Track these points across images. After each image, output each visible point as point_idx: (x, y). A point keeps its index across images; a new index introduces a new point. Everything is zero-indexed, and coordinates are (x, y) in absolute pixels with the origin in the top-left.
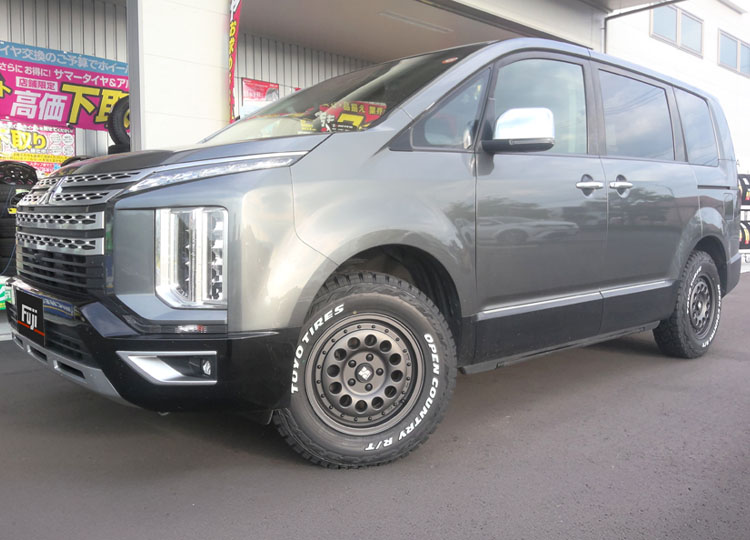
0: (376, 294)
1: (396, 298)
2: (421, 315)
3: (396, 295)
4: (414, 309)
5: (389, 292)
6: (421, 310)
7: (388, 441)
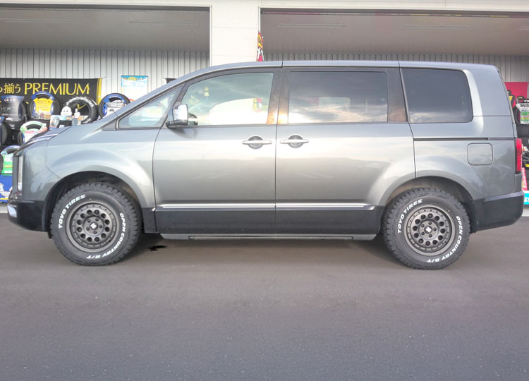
0: (100, 193)
1: (109, 196)
2: (120, 205)
3: (110, 194)
4: (116, 202)
5: (107, 193)
6: (121, 203)
7: (98, 257)
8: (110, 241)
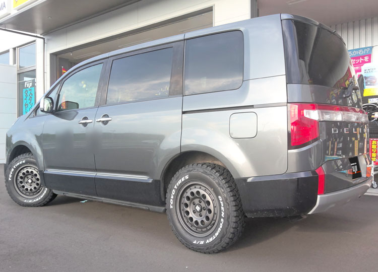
7: (30, 201)
8: (39, 192)
